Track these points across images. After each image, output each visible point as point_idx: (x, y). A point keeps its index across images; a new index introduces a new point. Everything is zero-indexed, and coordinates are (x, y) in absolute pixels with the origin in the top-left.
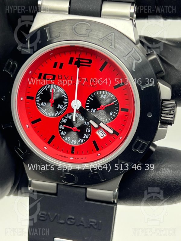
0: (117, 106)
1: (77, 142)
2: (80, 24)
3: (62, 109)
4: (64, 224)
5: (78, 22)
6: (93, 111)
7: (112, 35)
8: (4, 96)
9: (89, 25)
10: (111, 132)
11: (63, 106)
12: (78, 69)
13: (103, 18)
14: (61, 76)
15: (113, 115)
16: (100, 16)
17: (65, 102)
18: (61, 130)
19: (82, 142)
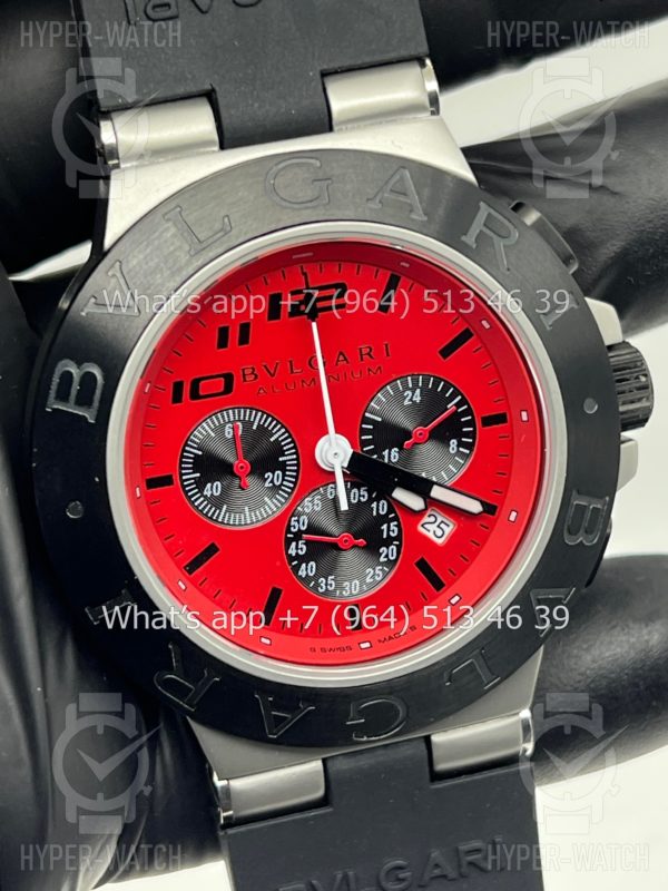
0: (465, 413)
1: (362, 582)
2: (284, 168)
3: (282, 484)
5: (277, 164)
6: (389, 457)
7: (402, 175)
8: (74, 501)
9: (318, 164)
10: (474, 506)
11: (284, 475)
12: (314, 325)
13: (341, 130)
14: (253, 369)
15: (461, 449)
16: (331, 129)
17: (288, 458)
18: (296, 562)
19: (378, 579)
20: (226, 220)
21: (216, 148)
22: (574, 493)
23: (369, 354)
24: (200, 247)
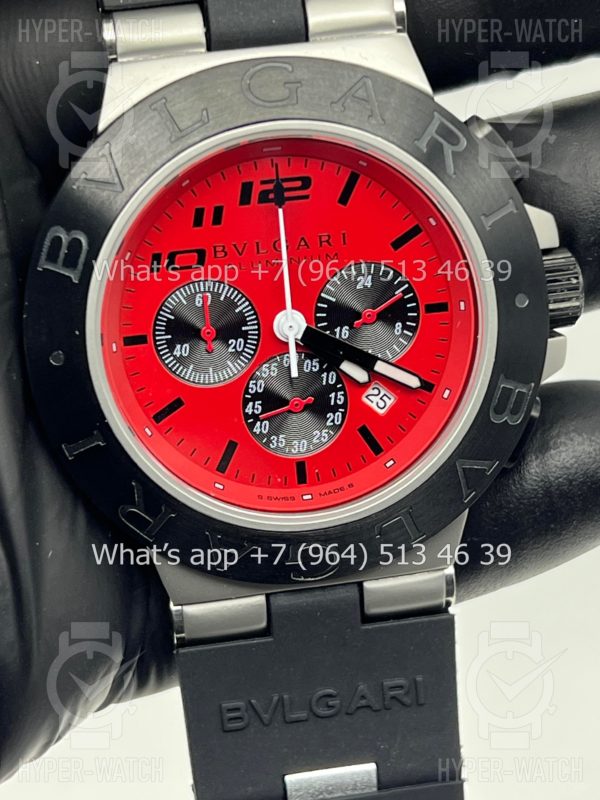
0: (410, 300)
1: (310, 442)
2: (259, 70)
3: (243, 351)
4: (306, 720)
5: (253, 67)
6: (340, 335)
7: (365, 83)
8: (57, 350)
9: (290, 69)
10: (413, 382)
11: (246, 343)
12: (280, 211)
13: (315, 41)
14: (224, 247)
15: (405, 332)
16: (307, 39)
17: (250, 328)
18: (251, 420)
19: (324, 441)
20: (205, 112)
21: (204, 50)
22: (502, 376)
23: (327, 241)
24: (179, 135)
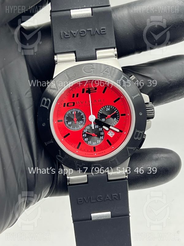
0: (118, 113)
1: (96, 143)
2: (86, 66)
4: (95, 202)
6: (103, 120)
7: (108, 69)
8: (44, 123)
9: (92, 66)
10: (118, 131)
11: (83, 122)
12: (90, 95)
13: (98, 60)
14: (79, 102)
15: (117, 120)
16: (96, 59)
17: (84, 119)
18: (84, 138)
19: (99, 142)
20: (75, 75)
21: (75, 61)
22: (136, 129)
23: (100, 101)
24: (69, 79)
